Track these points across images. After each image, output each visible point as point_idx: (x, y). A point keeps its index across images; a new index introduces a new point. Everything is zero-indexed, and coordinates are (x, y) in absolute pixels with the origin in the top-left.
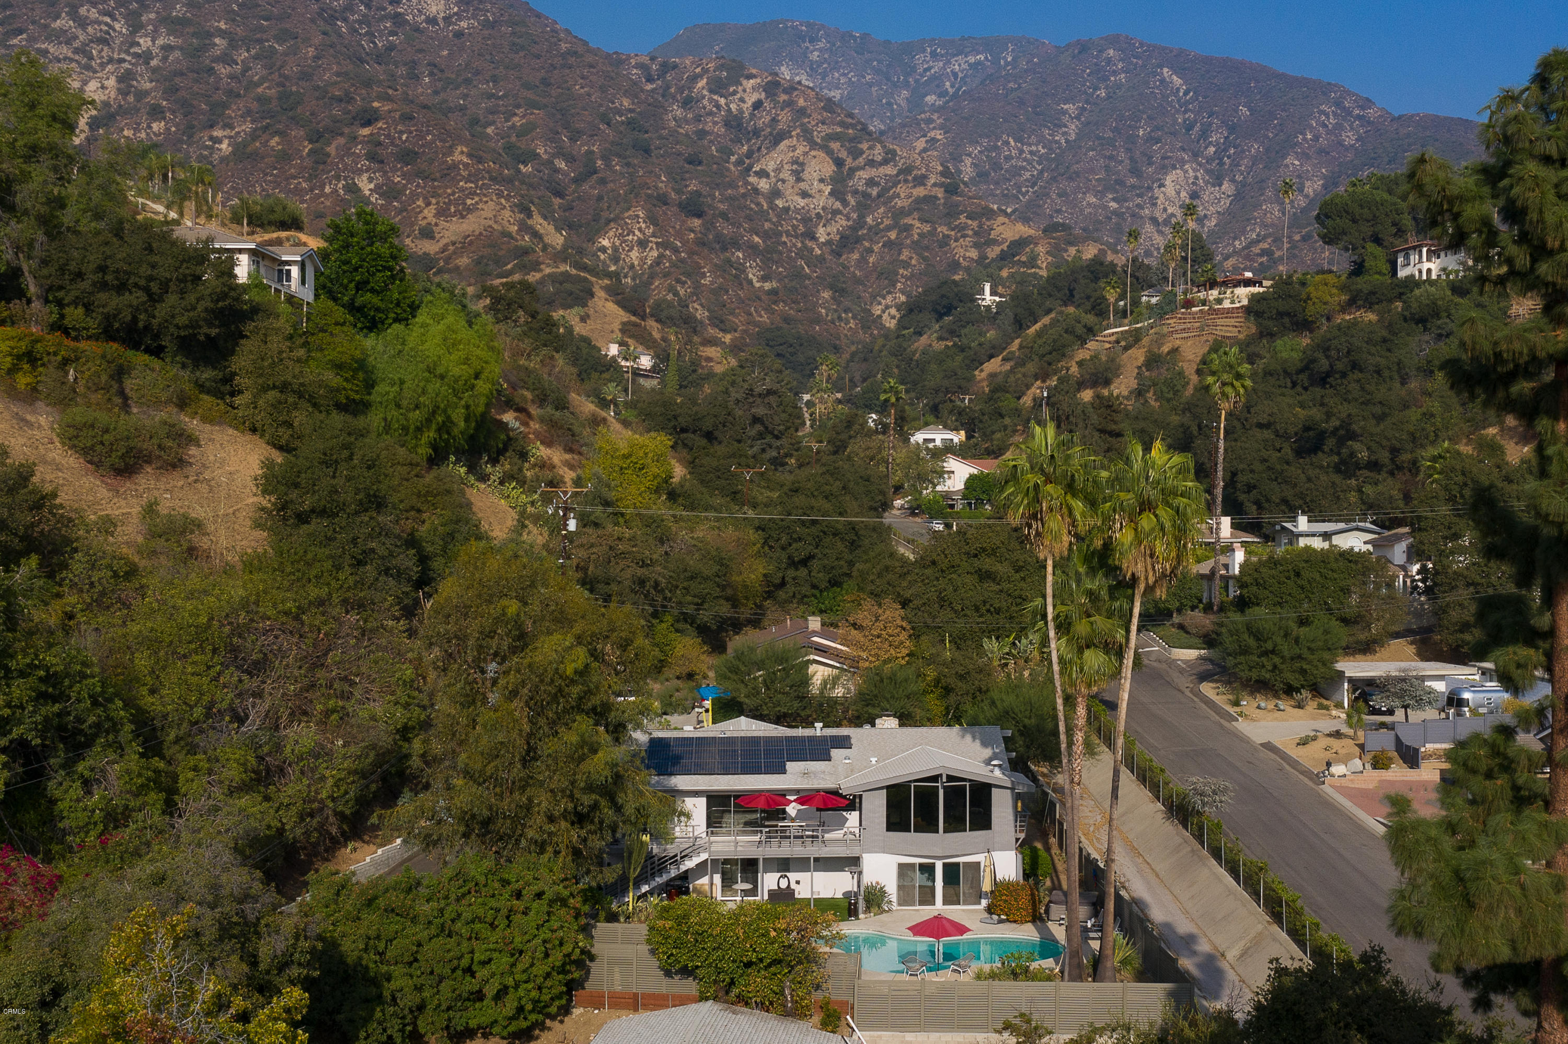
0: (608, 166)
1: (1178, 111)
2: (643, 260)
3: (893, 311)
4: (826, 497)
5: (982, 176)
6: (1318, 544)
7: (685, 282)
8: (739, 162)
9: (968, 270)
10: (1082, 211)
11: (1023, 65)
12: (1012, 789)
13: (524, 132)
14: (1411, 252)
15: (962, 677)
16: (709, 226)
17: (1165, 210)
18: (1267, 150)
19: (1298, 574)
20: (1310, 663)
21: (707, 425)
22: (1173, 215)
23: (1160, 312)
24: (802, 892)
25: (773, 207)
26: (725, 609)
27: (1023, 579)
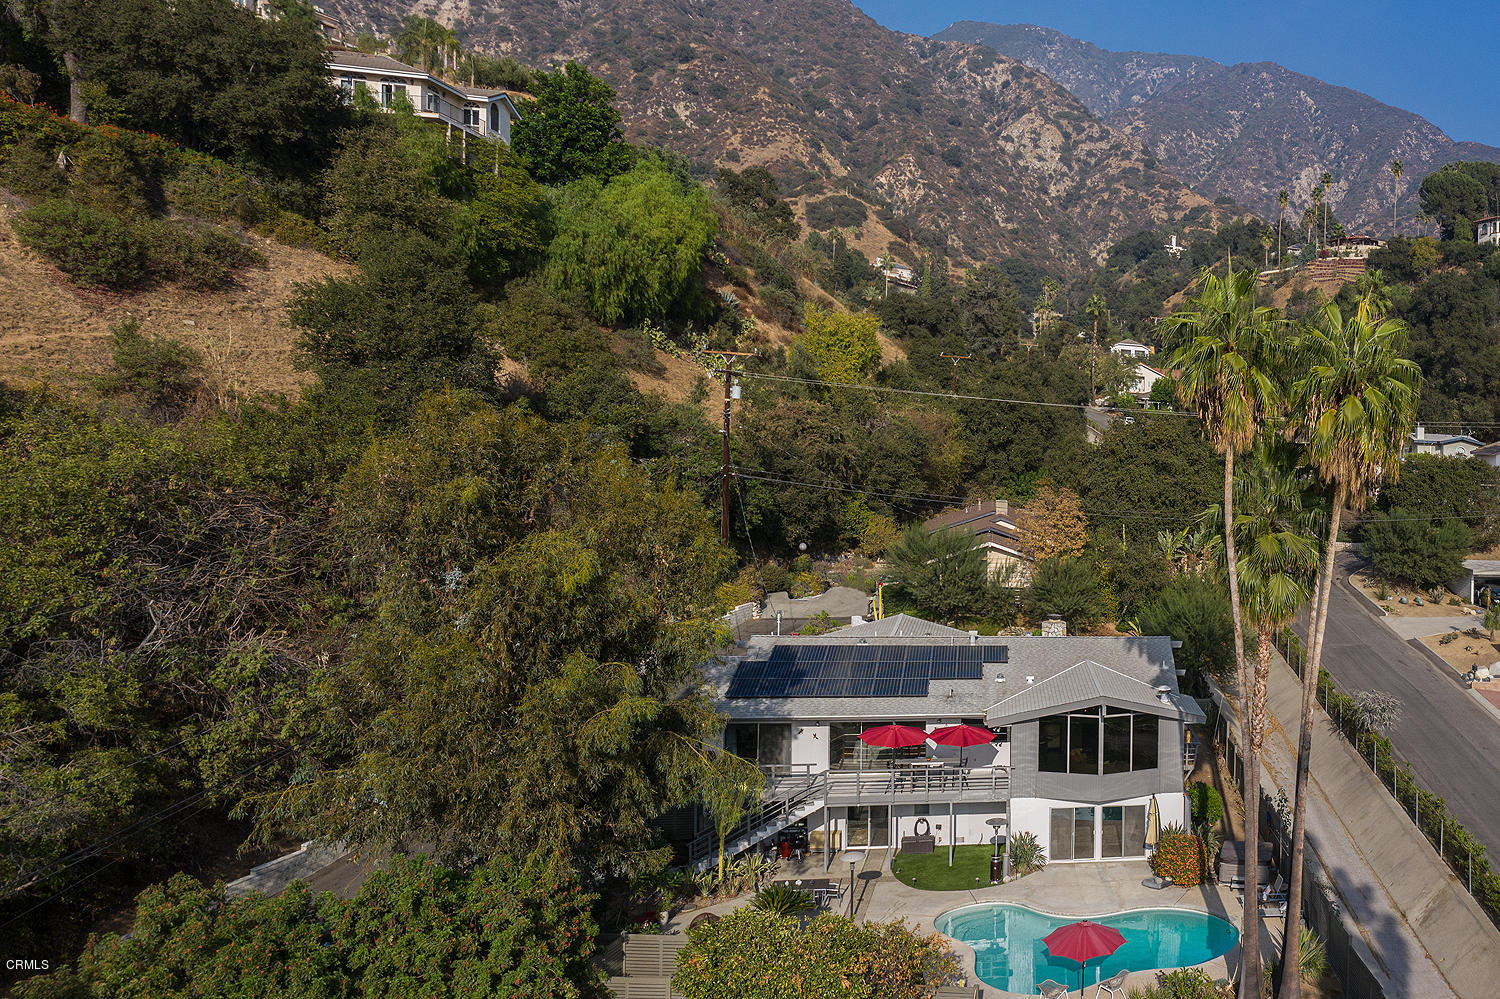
0: (887, 119)
1: (1310, 124)
2: (912, 197)
3: (1105, 255)
4: (1025, 386)
5: (1172, 159)
6: (1432, 451)
7: (945, 217)
8: (991, 128)
9: (1160, 227)
10: (1242, 192)
11: (1203, 78)
12: (1180, 721)
13: (819, 84)
14: (1488, 224)
15: (1136, 573)
16: (965, 174)
17: (1300, 197)
18: (1370, 159)
19: (1432, 478)
20: (1443, 561)
21: (931, 318)
22: (1305, 201)
23: (1304, 261)
24: (943, 839)
25: (1016, 165)
26: (920, 487)
27: (1197, 472)
